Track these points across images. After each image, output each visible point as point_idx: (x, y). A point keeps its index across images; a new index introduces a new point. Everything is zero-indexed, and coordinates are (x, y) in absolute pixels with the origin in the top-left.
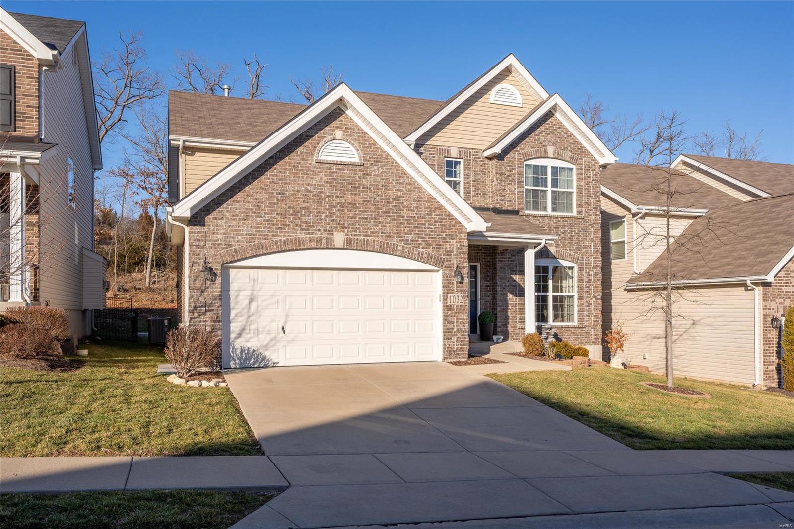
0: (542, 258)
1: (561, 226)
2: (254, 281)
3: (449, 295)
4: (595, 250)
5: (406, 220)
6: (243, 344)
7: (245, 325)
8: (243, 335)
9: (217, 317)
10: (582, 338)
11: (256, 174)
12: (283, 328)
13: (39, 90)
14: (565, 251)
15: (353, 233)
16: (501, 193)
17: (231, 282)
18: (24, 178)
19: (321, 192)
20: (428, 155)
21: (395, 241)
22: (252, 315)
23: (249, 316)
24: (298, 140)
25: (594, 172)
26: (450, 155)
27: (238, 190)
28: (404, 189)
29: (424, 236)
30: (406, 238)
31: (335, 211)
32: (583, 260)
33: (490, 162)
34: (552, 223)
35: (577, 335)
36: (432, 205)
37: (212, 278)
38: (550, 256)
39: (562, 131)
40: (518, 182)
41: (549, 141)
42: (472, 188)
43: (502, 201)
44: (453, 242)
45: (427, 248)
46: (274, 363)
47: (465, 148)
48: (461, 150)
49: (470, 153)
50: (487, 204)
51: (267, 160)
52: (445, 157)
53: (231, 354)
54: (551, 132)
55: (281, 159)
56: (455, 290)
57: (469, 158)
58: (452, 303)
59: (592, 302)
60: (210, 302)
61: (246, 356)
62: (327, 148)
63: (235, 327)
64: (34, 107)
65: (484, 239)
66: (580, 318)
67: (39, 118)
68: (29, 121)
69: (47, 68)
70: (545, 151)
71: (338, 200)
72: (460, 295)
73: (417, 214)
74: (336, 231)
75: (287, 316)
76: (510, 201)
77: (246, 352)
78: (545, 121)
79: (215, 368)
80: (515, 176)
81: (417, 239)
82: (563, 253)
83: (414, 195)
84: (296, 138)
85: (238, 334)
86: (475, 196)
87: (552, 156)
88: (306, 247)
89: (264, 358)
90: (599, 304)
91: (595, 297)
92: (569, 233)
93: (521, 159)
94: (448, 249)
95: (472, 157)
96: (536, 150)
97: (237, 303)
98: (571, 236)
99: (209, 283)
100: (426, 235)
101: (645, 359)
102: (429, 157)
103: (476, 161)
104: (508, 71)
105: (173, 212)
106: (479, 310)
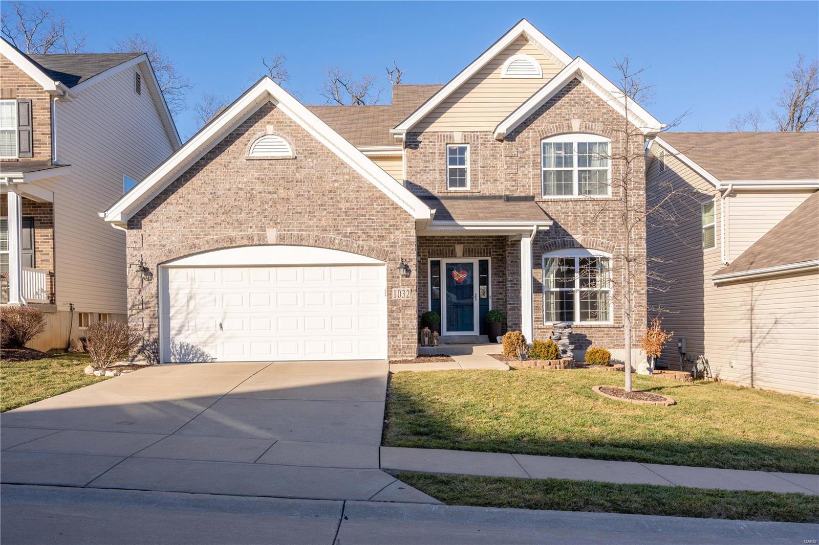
0: (565, 248)
1: (590, 210)
2: (192, 279)
3: (393, 289)
4: (637, 237)
5: (344, 212)
6: (183, 340)
7: (184, 322)
8: (183, 332)
9: (154, 315)
10: (619, 340)
11: (188, 176)
12: (221, 325)
13: (51, 118)
14: (595, 239)
15: (286, 228)
16: (511, 178)
17: (170, 281)
18: (19, 197)
19: (252, 189)
20: (427, 143)
21: (332, 234)
22: (191, 312)
23: (188, 313)
24: (228, 139)
25: (636, 144)
26: (453, 141)
27: (171, 193)
28: (341, 180)
29: (364, 227)
30: (344, 231)
31: (267, 207)
32: (620, 249)
33: (503, 144)
34: (578, 207)
35: (613, 337)
36: (373, 194)
37: (149, 277)
38: (575, 246)
39: (591, 100)
40: (533, 164)
41: (574, 114)
42: (480, 175)
43: (513, 186)
44: (397, 232)
45: (367, 240)
46: (212, 359)
47: (471, 132)
48: (466, 134)
49: (477, 137)
50: (498, 191)
51: (198, 161)
52: (447, 144)
53: (172, 349)
54: (577, 103)
55: (212, 159)
56: (401, 284)
57: (476, 142)
58: (397, 298)
59: (633, 298)
60: (147, 300)
61: (185, 352)
62: (259, 144)
63: (174, 324)
64: (47, 134)
65: (460, 228)
66: (617, 317)
67: (52, 144)
68: (43, 147)
69: (58, 99)
70: (569, 126)
71: (270, 196)
72: (406, 289)
73: (356, 205)
74: (268, 228)
75: (225, 313)
76: (523, 186)
77: (185, 347)
78: (568, 91)
79: (152, 362)
80: (529, 158)
81: (356, 231)
82: (593, 242)
83: (353, 185)
84: (227, 137)
85: (178, 331)
86: (483, 184)
87: (578, 130)
88: (237, 245)
89: (202, 354)
90: (643, 300)
91: (636, 291)
92: (601, 218)
93: (537, 137)
94: (393, 241)
95: (480, 141)
96: (556, 126)
97: (176, 301)
98: (604, 221)
99: (145, 282)
100: (367, 226)
101: (732, 367)
102: (429, 145)
103: (485, 144)
104: (522, 39)
105: (105, 217)
106: (490, 309)
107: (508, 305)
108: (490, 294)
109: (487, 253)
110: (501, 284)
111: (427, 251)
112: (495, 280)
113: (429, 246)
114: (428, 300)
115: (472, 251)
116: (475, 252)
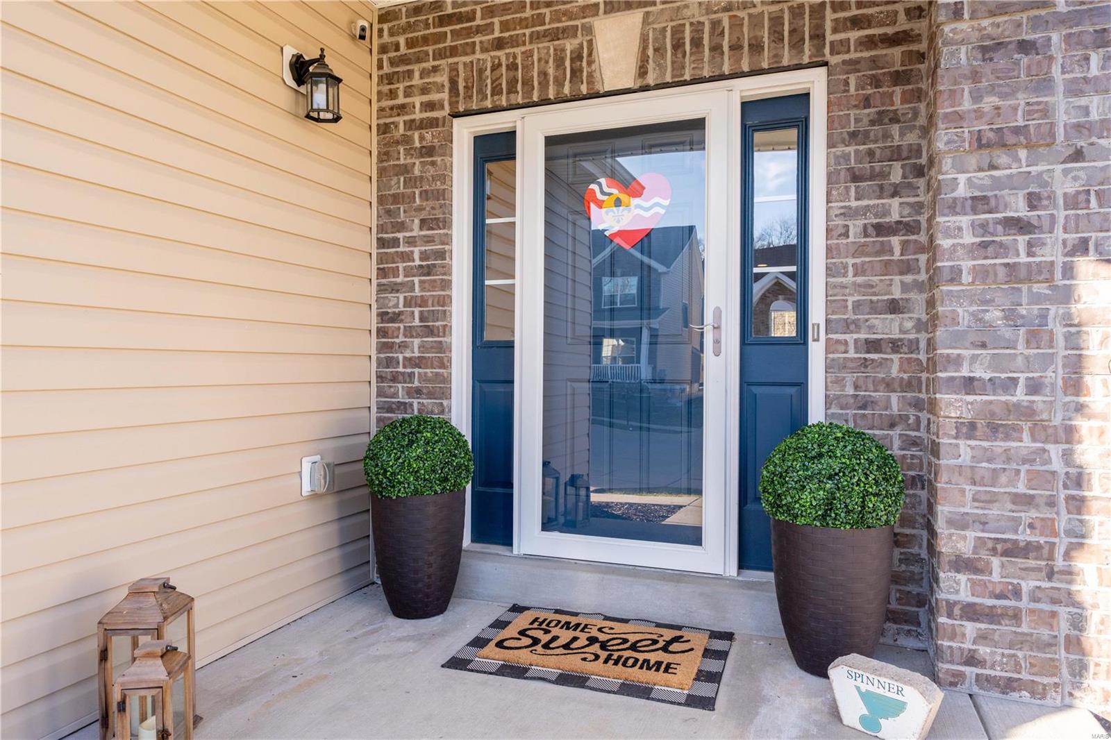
106: (816, 413)
107: (943, 397)
108: (817, 313)
109: (797, 45)
110: (895, 241)
111: (442, 78)
112: (848, 213)
113: (453, 51)
114: (443, 348)
115: (697, 43)
116: (716, 49)
